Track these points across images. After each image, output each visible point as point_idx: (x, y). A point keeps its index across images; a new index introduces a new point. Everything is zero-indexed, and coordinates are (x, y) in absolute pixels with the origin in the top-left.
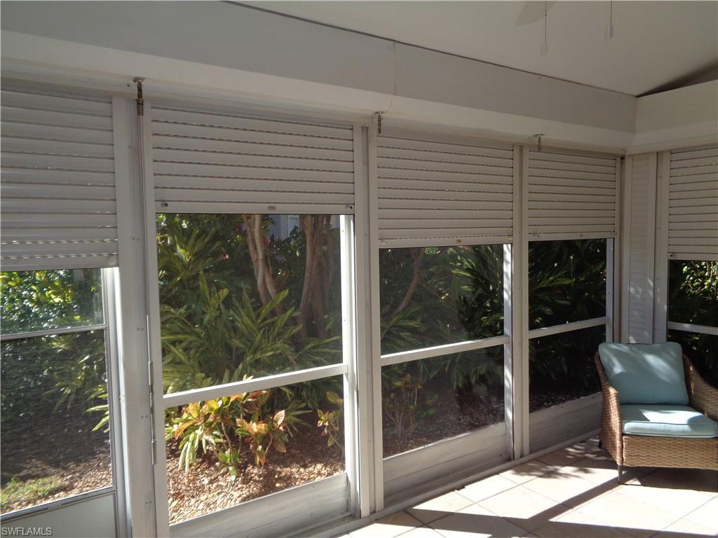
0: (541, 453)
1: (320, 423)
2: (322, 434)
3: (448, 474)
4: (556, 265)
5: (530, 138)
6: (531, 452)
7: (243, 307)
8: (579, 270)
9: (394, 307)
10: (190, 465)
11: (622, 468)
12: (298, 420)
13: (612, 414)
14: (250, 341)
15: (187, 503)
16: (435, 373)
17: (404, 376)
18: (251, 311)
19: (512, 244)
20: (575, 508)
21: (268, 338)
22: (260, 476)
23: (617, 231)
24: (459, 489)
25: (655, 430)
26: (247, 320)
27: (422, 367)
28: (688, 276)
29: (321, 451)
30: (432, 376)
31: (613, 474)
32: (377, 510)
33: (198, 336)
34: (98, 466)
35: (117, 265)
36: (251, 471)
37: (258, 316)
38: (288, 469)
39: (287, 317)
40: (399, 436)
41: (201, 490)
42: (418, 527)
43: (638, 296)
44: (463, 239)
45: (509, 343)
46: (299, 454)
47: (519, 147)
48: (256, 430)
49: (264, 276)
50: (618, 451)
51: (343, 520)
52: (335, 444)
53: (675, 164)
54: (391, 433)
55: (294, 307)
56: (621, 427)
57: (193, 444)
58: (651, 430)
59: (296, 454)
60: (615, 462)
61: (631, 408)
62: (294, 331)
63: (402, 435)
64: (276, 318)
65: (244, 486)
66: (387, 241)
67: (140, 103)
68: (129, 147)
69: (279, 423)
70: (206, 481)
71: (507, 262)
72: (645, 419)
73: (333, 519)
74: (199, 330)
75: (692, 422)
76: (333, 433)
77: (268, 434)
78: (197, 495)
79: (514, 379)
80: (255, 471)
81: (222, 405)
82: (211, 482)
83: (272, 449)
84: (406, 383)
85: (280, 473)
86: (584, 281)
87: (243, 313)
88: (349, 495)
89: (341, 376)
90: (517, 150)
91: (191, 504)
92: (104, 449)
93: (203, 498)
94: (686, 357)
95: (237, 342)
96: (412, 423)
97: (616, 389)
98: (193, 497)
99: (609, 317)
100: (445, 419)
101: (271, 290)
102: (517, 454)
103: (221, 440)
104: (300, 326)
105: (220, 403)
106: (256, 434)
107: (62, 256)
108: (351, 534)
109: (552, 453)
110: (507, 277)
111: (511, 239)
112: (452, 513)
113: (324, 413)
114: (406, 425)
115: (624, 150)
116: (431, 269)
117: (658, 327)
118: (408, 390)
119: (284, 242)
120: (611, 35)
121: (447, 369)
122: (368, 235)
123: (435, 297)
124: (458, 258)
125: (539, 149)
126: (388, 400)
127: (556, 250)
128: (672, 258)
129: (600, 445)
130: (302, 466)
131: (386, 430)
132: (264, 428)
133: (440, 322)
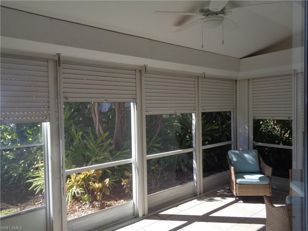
0: (208, 193)
1: (123, 184)
2: (123, 188)
3: (172, 201)
4: (214, 121)
5: (201, 74)
6: (204, 193)
7: (90, 139)
8: (223, 123)
9: (151, 139)
10: (70, 202)
11: (237, 197)
12: (113, 183)
13: (232, 177)
14: (93, 153)
15: (70, 216)
16: (168, 164)
17: (155, 165)
18: (93, 141)
19: (195, 113)
20: (219, 211)
21: (101, 152)
22: (99, 205)
23: (235, 108)
24: (176, 207)
25: (248, 182)
26: (91, 144)
27: (162, 163)
28: (262, 125)
29: (123, 195)
30: (166, 166)
31: (233, 199)
32: (145, 214)
33: (72, 151)
34: (31, 204)
35: (49, 121)
36: (95, 203)
37: (96, 143)
38: (110, 202)
39: (108, 143)
40: (153, 188)
41: (75, 211)
42: (161, 220)
43: (243, 133)
44: (177, 111)
45: (195, 151)
46: (114, 197)
47: (198, 77)
48: (97, 186)
49: (99, 126)
50: (235, 190)
51: (132, 219)
52: (129, 192)
53: (254, 84)
54: (150, 188)
55: (111, 139)
56: (236, 181)
57: (71, 194)
58: (246, 182)
59: (112, 197)
60: (234, 195)
61: (240, 173)
62: (111, 148)
63: (154, 189)
64: (103, 143)
65: (93, 209)
66: (148, 112)
67: (59, 63)
68: (54, 78)
69: (107, 183)
70: (77, 208)
71: (194, 120)
72: (244, 178)
73: (128, 219)
74: (72, 149)
75: (260, 178)
76: (127, 187)
77: (102, 188)
78: (74, 213)
79: (197, 164)
80: (97, 203)
81: (84, 177)
82: (79, 208)
83: (104, 194)
84: (156, 168)
85: (107, 204)
86: (225, 128)
87: (90, 142)
88: (135, 209)
89: (131, 163)
90: (196, 78)
91: (71, 216)
92: (33, 198)
93: (76, 214)
94: (259, 155)
95: (88, 153)
96: (158, 184)
97: (234, 167)
98: (72, 214)
99: (232, 141)
100: (171, 182)
101: (102, 132)
102: (198, 193)
103: (83, 191)
104: (114, 146)
105: (83, 176)
106: (98, 188)
107: (29, 118)
108: (135, 223)
109: (211, 193)
110: (194, 125)
111: (195, 111)
112: (174, 215)
113: (124, 179)
114: (156, 185)
115: (236, 78)
116: (165, 124)
117: (250, 144)
118: (157, 170)
119: (105, 113)
120: (223, 43)
121: (172, 163)
122: (141, 110)
123: (167, 134)
124: (176, 119)
125: (205, 78)
126: (149, 175)
127: (214, 115)
128: (254, 118)
129: (229, 189)
130: (115, 201)
131: (148, 187)
132: (101, 185)
133: (169, 145)
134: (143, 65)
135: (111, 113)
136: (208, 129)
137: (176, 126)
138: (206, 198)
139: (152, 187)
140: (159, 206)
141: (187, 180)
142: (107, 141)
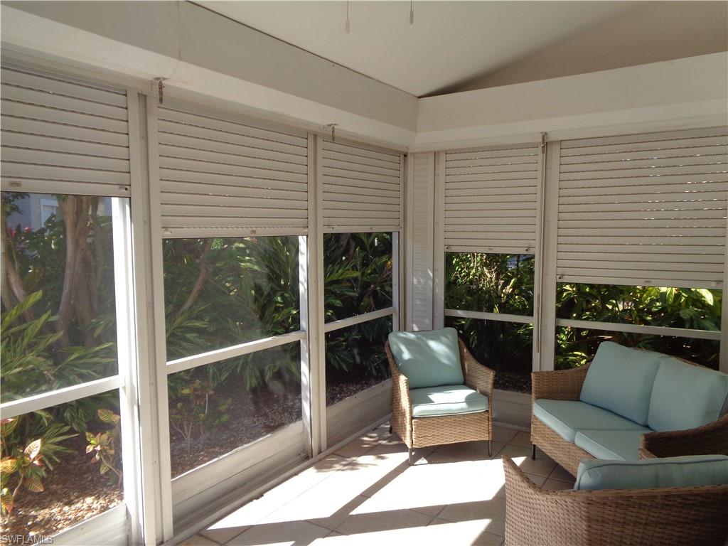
0: (338, 445)
1: (90, 449)
2: (93, 461)
4: (344, 258)
5: (324, 127)
6: (329, 446)
8: (365, 263)
9: (178, 306)
11: (413, 450)
12: (59, 448)
13: (402, 400)
16: (226, 375)
17: (192, 382)
19: (307, 236)
22: (5, 527)
23: (402, 225)
24: (256, 498)
27: (211, 371)
28: (458, 268)
29: (92, 480)
30: (223, 378)
31: (403, 457)
32: (165, 539)
38: (47, 511)
39: (41, 323)
40: (189, 449)
43: (420, 286)
44: (259, 230)
45: (305, 338)
46: (61, 489)
47: (314, 136)
50: (408, 434)
52: (111, 469)
53: (450, 164)
54: (178, 447)
55: (50, 311)
56: (411, 412)
58: (436, 410)
59: (57, 490)
60: (405, 445)
61: (419, 391)
62: (52, 340)
63: (191, 448)
64: (24, 326)
66: (170, 229)
69: (32, 456)
71: (303, 254)
72: (430, 401)
75: (468, 400)
76: (107, 457)
77: (16, 472)
79: (311, 375)
83: (24, 490)
84: (195, 390)
85: (36, 517)
86: (370, 274)
88: (130, 530)
89: (117, 390)
90: (311, 139)
94: (461, 341)
96: (202, 433)
97: (405, 376)
99: (395, 308)
100: (239, 423)
102: (315, 450)
104: (60, 334)
109: (347, 445)
110: (303, 269)
111: (307, 231)
112: (252, 526)
113: (95, 436)
114: (195, 436)
115: (407, 148)
116: (218, 265)
117: (436, 314)
118: (198, 397)
119: (35, 234)
120: (412, 22)
121: (239, 370)
122: (148, 222)
123: (224, 293)
124: (248, 251)
125: (333, 139)
126: (174, 411)
127: (344, 243)
128: (449, 251)
129: (391, 430)
130: (66, 504)
131: (173, 444)
132: (9, 464)
133: (230, 320)
134: (151, 79)
135: (54, 235)
136: (331, 277)
137: (246, 269)
138: (337, 462)
139: (183, 445)
140: (207, 503)
141: (280, 414)
142: (38, 316)
